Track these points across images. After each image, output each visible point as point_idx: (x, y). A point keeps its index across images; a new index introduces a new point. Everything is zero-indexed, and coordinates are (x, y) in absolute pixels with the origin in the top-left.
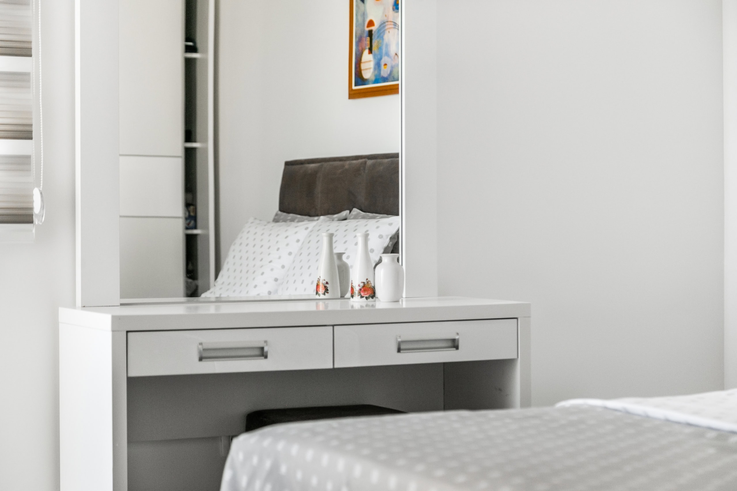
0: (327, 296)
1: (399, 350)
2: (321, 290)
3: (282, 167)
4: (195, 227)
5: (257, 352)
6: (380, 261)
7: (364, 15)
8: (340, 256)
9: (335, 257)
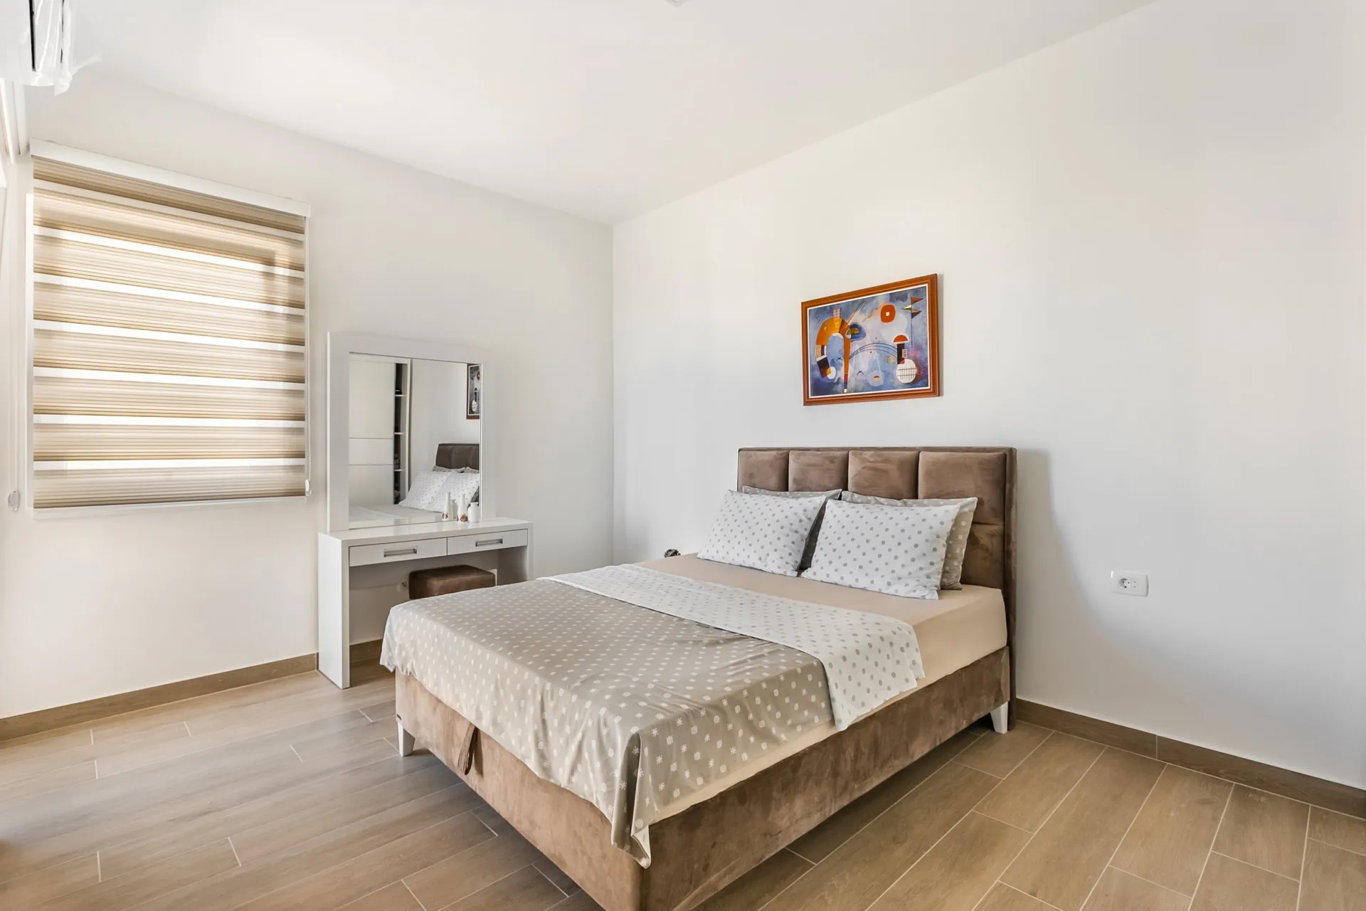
0: (447, 519)
1: (476, 546)
2: (445, 516)
3: (438, 446)
4: (399, 468)
5: (412, 551)
6: (469, 505)
7: (473, 385)
8: (454, 501)
9: (451, 502)
